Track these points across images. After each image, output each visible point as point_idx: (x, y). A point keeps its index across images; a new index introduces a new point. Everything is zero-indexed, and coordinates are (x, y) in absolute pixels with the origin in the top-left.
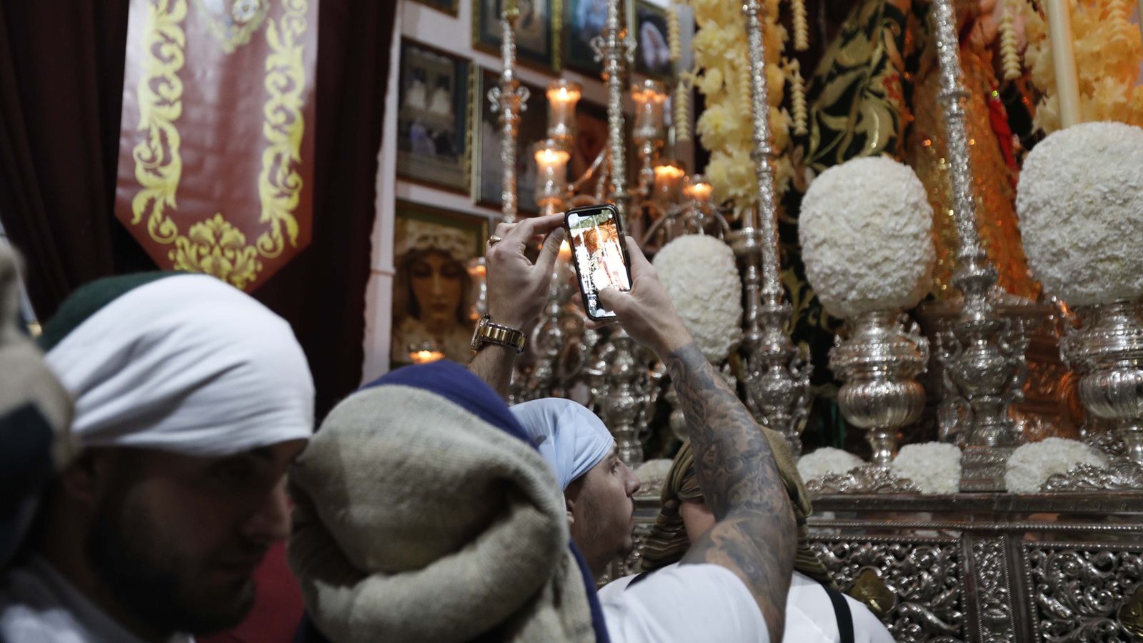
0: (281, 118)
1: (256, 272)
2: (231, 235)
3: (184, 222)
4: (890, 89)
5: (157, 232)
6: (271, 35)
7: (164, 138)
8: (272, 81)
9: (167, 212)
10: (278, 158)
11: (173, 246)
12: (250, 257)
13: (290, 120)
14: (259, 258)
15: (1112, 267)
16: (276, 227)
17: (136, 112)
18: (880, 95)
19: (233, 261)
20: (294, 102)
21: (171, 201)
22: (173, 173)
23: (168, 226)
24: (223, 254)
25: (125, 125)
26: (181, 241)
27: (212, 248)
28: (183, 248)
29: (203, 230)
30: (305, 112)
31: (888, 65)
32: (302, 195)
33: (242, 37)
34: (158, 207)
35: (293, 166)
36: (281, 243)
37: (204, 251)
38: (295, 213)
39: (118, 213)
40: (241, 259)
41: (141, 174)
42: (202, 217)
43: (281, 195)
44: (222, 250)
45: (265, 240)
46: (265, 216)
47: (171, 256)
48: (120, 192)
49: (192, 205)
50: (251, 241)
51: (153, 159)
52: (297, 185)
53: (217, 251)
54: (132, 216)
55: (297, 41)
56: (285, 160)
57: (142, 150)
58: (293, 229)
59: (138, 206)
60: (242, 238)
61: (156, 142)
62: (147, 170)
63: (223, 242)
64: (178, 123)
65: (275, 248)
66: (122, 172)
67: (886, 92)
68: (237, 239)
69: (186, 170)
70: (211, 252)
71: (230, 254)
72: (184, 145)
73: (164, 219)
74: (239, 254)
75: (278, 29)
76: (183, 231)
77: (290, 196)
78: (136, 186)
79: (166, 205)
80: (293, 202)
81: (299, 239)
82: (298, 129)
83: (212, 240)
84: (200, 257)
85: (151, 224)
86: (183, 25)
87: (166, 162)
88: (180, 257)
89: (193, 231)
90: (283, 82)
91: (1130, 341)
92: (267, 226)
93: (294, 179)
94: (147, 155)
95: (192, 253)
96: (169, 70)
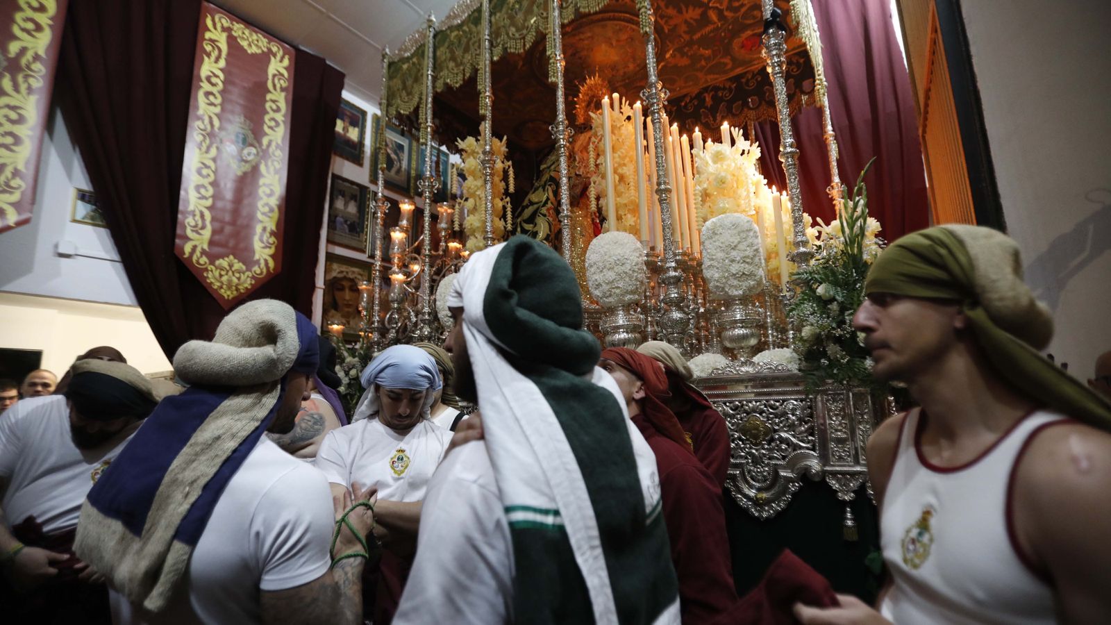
0: (266, 209)
1: (251, 284)
2: (238, 265)
3: (213, 258)
4: (549, 213)
5: (198, 263)
6: (263, 168)
7: (202, 216)
8: (262, 191)
9: (203, 252)
10: (264, 229)
11: (206, 270)
12: (248, 277)
13: (271, 210)
14: (253, 277)
15: (618, 291)
16: (262, 262)
17: (187, 201)
18: (545, 215)
19: (239, 279)
20: (274, 201)
21: (206, 247)
22: (207, 233)
23: (204, 260)
24: (234, 275)
25: (181, 207)
26: (210, 267)
27: (228, 271)
28: (212, 271)
29: (223, 263)
30: (279, 207)
31: (549, 202)
32: (276, 248)
33: (247, 168)
34: (199, 250)
35: (272, 234)
36: (265, 271)
37: (223, 273)
38: (273, 256)
39: (176, 252)
40: (243, 278)
41: (189, 233)
42: (222, 256)
43: (266, 247)
44: (233, 272)
45: (256, 269)
46: (257, 257)
47: (205, 275)
48: (178, 241)
49: (217, 250)
50: (249, 269)
51: (196, 226)
52: (274, 242)
53: (230, 273)
54: (184, 254)
55: (276, 172)
56: (268, 230)
57: (190, 221)
58: (271, 264)
59: (188, 248)
60: (244, 268)
61: (198, 218)
62: (193, 231)
63: (233, 269)
64: (210, 208)
65: (262, 273)
66: (179, 231)
67: (547, 214)
68: (242, 268)
69: (214, 232)
70: (227, 274)
71: (237, 275)
72: (213, 219)
73: (201, 256)
74: (242, 275)
75: (266, 165)
76: (212, 263)
77: (270, 248)
78: (187, 239)
79: (203, 249)
80: (272, 251)
81: (274, 269)
82: (276, 215)
83: (228, 268)
84: (221, 276)
85: (194, 258)
86: (214, 160)
87: (203, 227)
88: (210, 275)
89: (217, 263)
90: (268, 191)
91: (623, 321)
92: (258, 262)
93: (272, 240)
94: (193, 223)
95: (217, 273)
96: (206, 182)
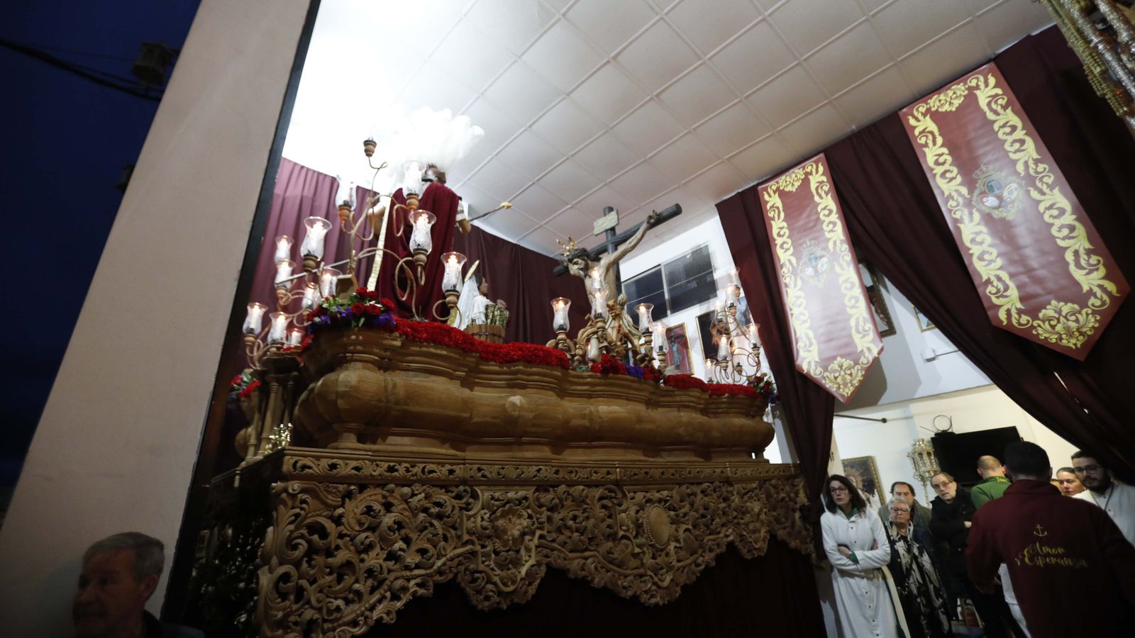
0: (1065, 232)
1: (1096, 321)
2: (1068, 307)
3: (1033, 312)
5: (1020, 324)
6: (1035, 194)
7: (999, 279)
8: (1049, 216)
9: (1020, 312)
10: (1077, 253)
11: (1033, 327)
12: (1087, 314)
13: (1072, 228)
14: (1094, 313)
16: (1097, 291)
19: (1077, 321)
20: (1069, 218)
21: (1019, 305)
22: (1013, 292)
23: (1024, 319)
24: (1068, 320)
25: (976, 283)
26: (1035, 323)
27: (1058, 320)
28: (1039, 326)
29: (1048, 312)
30: (1078, 219)
32: (1105, 265)
34: (1014, 312)
35: (1090, 252)
36: (1106, 298)
37: (1053, 323)
38: (1108, 277)
39: (994, 323)
40: (1082, 318)
41: (995, 300)
42: (1043, 306)
43: (1090, 272)
44: (1065, 317)
45: (1093, 301)
46: (1086, 288)
47: (1034, 332)
48: (990, 313)
49: (1033, 303)
50: (1083, 305)
51: (998, 291)
52: (1099, 261)
53: (1062, 319)
54: (1002, 322)
55: (1054, 187)
56: (1082, 252)
57: (991, 290)
58: (1111, 287)
59: (1002, 315)
60: (1076, 307)
61: (996, 282)
62: (998, 297)
63: (1064, 314)
64: (1003, 267)
65: (1103, 303)
66: (986, 304)
68: (1074, 308)
69: (1020, 287)
70: (1059, 322)
71: (1073, 318)
72: (1013, 277)
73: (1020, 317)
74: (1079, 316)
76: (1035, 317)
77: (1097, 269)
78: (996, 307)
79: (1017, 309)
80: (1102, 271)
81: (1121, 290)
82: (1081, 230)
83: (1056, 315)
84: (1053, 327)
85: (1014, 322)
87: (1007, 288)
88: (1040, 331)
89: (1041, 315)
90: (1055, 213)
92: (1091, 293)
93: (1094, 259)
94: (994, 290)
95: (1047, 326)
96: (985, 247)
